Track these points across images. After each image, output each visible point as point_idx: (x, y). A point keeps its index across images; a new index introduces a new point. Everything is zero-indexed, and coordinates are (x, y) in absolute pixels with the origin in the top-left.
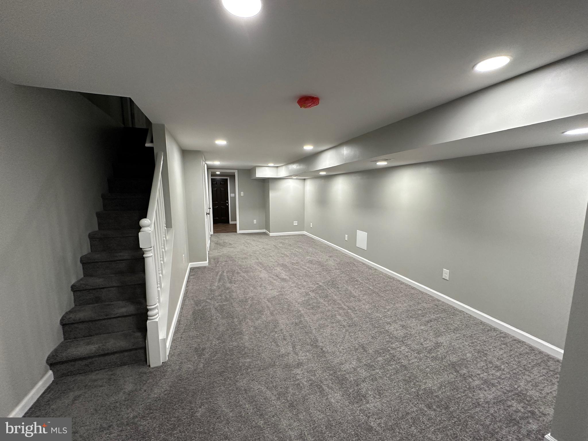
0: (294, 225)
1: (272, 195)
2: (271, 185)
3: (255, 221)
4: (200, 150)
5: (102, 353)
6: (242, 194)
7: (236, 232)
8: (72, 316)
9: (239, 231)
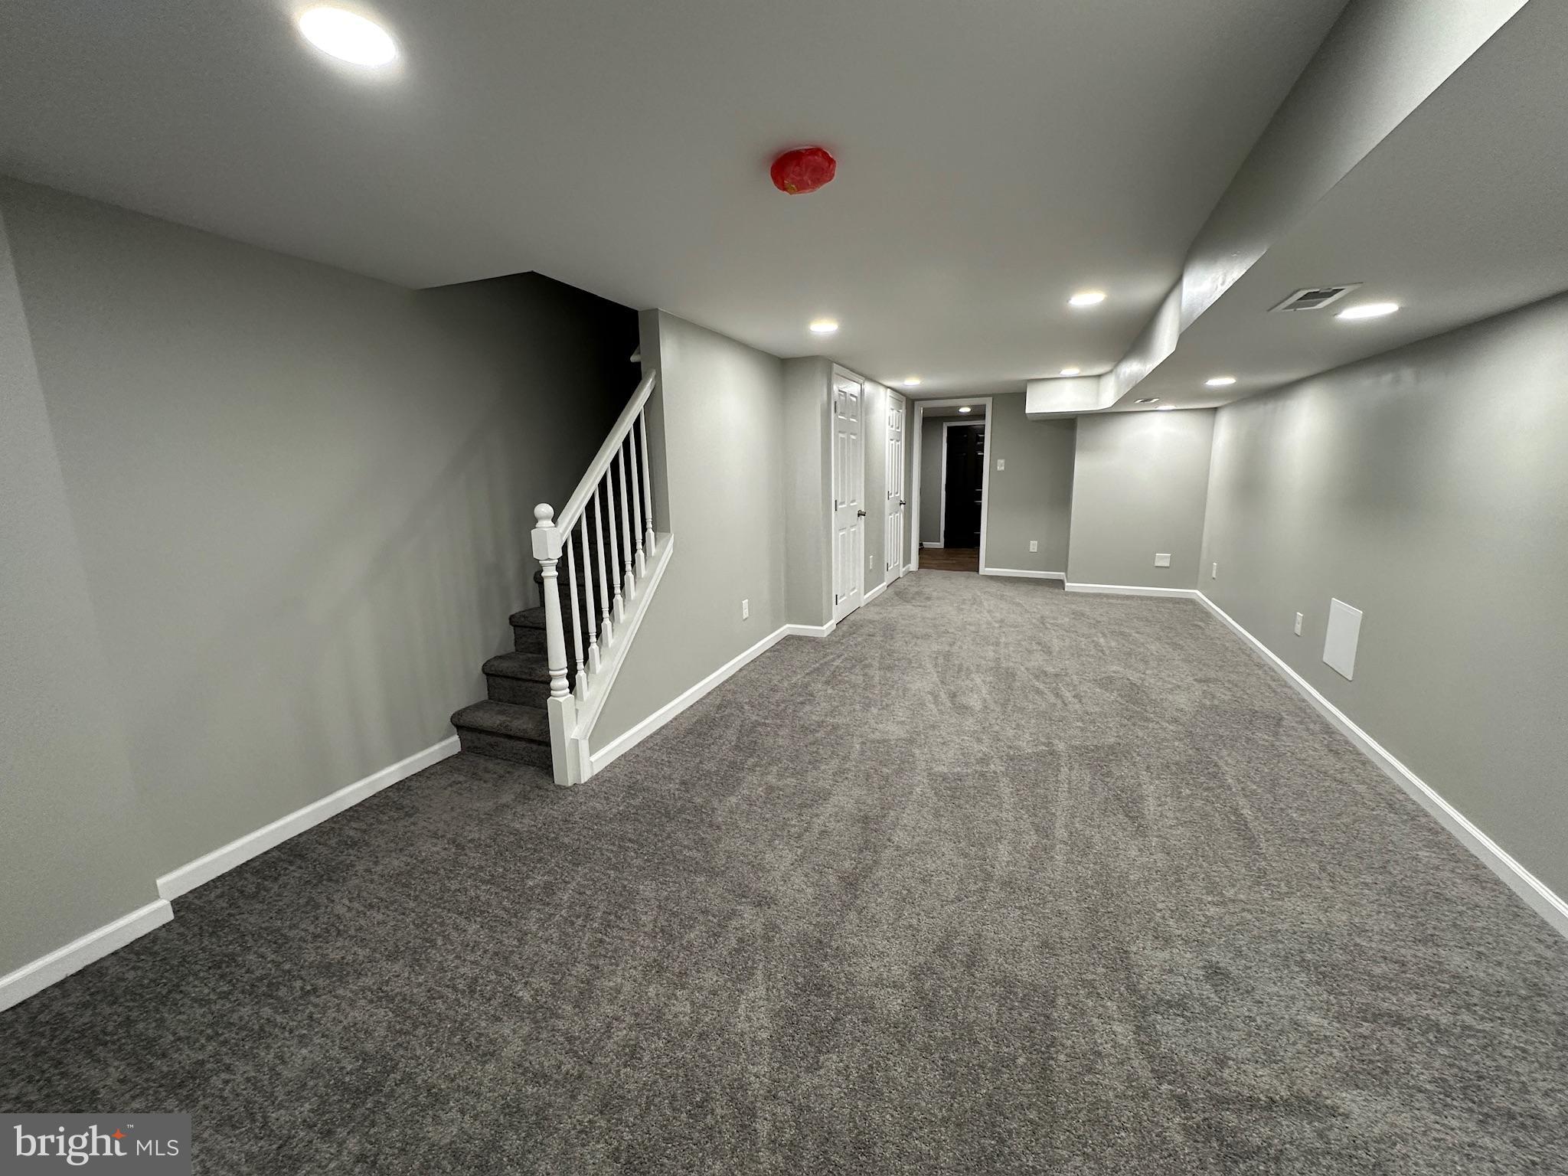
0: (1156, 565)
1: (1083, 465)
2: (1081, 436)
3: (1034, 546)
4: (817, 354)
5: (504, 731)
6: (1001, 465)
7: (977, 571)
8: (496, 663)
9: (984, 570)
